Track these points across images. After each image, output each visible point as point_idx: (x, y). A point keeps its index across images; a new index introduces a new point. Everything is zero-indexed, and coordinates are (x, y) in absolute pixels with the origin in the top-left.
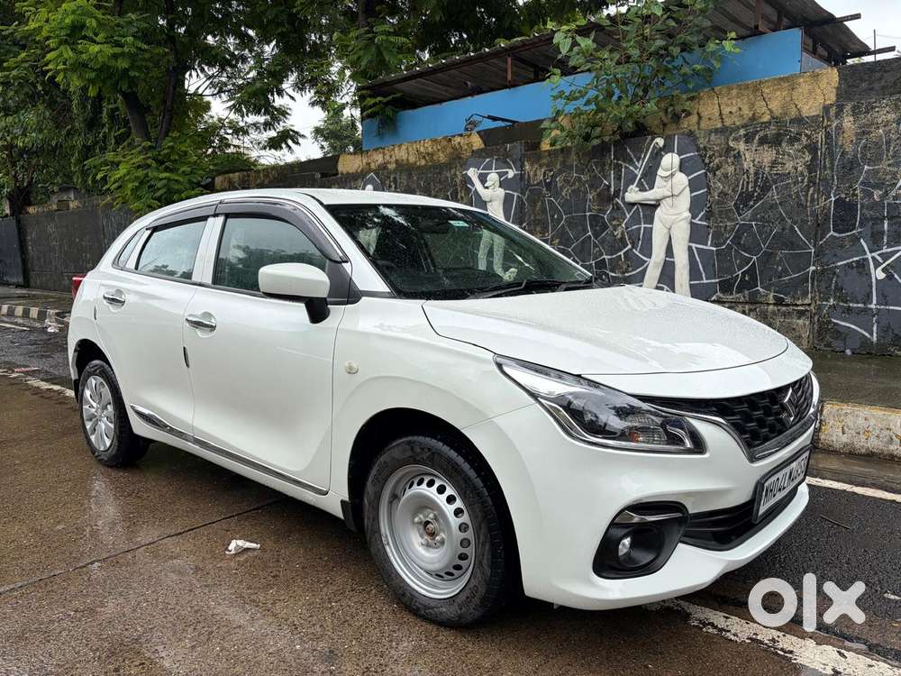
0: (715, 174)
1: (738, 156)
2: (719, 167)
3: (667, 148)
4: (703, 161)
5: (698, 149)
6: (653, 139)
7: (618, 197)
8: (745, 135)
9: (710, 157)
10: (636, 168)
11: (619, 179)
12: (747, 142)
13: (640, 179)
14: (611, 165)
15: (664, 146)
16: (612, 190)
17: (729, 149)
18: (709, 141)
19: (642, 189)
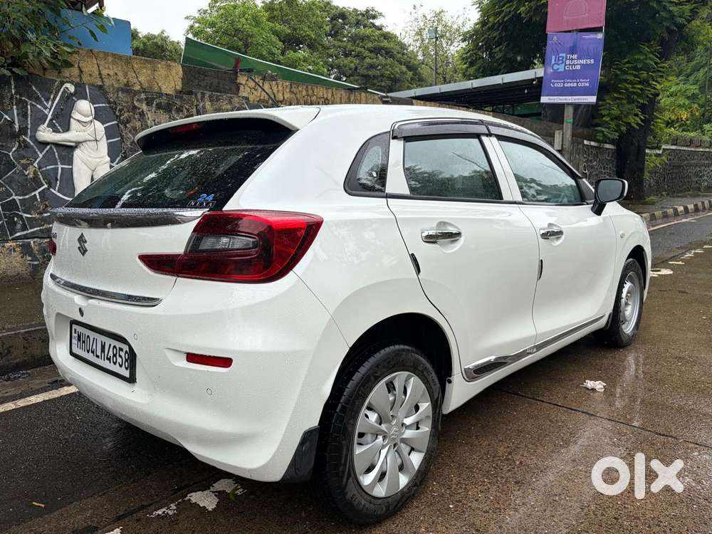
0: (126, 127)
1: (142, 114)
2: (128, 121)
3: (80, 94)
4: (115, 113)
5: (109, 102)
6: (62, 83)
7: (26, 134)
8: (146, 99)
9: (120, 111)
10: (46, 108)
11: (25, 115)
12: (148, 104)
13: (51, 120)
14: (11, 98)
15: (76, 92)
16: (17, 126)
17: (135, 108)
18: (117, 97)
19: (56, 131)
